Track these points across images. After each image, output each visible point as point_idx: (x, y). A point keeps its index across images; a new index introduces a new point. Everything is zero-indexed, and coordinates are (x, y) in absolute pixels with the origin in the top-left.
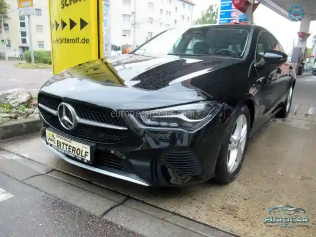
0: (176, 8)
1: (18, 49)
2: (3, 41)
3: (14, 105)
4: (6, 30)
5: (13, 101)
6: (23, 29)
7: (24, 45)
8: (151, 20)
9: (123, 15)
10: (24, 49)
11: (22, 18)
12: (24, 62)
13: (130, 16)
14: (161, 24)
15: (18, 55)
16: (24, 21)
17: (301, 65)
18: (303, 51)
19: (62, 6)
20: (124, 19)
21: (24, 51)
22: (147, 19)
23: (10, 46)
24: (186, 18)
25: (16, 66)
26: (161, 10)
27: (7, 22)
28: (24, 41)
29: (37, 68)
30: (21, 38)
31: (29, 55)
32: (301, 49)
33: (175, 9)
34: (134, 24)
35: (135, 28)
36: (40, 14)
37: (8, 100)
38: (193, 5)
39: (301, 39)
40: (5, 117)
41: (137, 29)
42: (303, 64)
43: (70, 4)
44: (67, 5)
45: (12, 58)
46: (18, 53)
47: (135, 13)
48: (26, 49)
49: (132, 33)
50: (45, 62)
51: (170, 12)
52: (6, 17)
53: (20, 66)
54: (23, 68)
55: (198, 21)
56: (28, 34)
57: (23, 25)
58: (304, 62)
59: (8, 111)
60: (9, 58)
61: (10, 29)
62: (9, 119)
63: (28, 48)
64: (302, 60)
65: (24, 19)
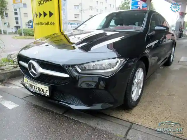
1: (14, 28)
2: (5, 23)
3: (15, 60)
4: (6, 17)
5: (15, 58)
6: (16, 16)
7: (17, 25)
8: (91, 8)
9: (75, 5)
10: (17, 28)
11: (15, 10)
12: (18, 35)
13: (78, 5)
14: (97, 10)
15: (14, 32)
16: (17, 11)
17: (181, 32)
18: (182, 24)
19: (39, 4)
20: (75, 8)
21: (17, 29)
22: (89, 7)
23: (9, 26)
24: (112, 6)
25: (13, 38)
26: (97, 2)
27: (7, 12)
28: (17, 23)
29: (25, 39)
30: (15, 21)
31: (21, 31)
32: (181, 22)
34: (81, 11)
35: (81, 13)
36: (26, 7)
37: (12, 58)
39: (181, 16)
40: (11, 67)
41: (83, 13)
42: (182, 31)
43: (43, 3)
44: (42, 4)
45: (11, 33)
46: (14, 30)
47: (81, 4)
48: (18, 27)
49: (80, 16)
50: (30, 35)
51: (102, 3)
52: (6, 9)
53: (15, 38)
54: (18, 39)
55: (119, 7)
56: (19, 19)
57: (16, 13)
58: (183, 30)
59: (12, 63)
60: (9, 33)
61: (8, 16)
62: (13, 68)
63: (19, 27)
64: (182, 29)
65: (17, 10)
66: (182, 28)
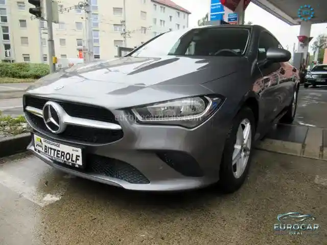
0: (171, 17)
6: (7, 42)
9: (115, 25)
13: (121, 26)
24: (181, 27)
26: (155, 19)
30: (4, 51)
33: (169, 18)
34: (124, 33)
35: (125, 37)
38: (189, 13)
41: (127, 39)
51: (164, 21)
64: (304, 67)
66: (305, 64)
